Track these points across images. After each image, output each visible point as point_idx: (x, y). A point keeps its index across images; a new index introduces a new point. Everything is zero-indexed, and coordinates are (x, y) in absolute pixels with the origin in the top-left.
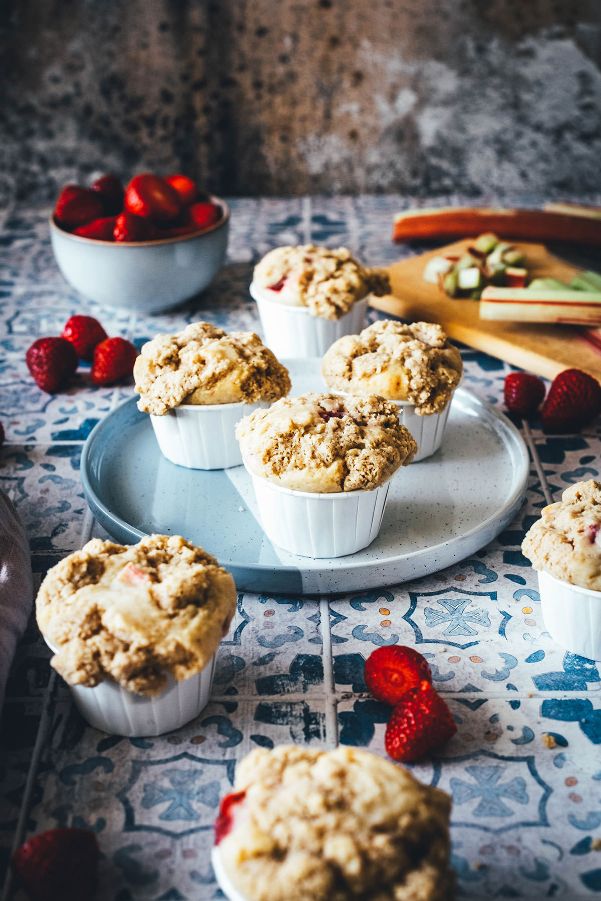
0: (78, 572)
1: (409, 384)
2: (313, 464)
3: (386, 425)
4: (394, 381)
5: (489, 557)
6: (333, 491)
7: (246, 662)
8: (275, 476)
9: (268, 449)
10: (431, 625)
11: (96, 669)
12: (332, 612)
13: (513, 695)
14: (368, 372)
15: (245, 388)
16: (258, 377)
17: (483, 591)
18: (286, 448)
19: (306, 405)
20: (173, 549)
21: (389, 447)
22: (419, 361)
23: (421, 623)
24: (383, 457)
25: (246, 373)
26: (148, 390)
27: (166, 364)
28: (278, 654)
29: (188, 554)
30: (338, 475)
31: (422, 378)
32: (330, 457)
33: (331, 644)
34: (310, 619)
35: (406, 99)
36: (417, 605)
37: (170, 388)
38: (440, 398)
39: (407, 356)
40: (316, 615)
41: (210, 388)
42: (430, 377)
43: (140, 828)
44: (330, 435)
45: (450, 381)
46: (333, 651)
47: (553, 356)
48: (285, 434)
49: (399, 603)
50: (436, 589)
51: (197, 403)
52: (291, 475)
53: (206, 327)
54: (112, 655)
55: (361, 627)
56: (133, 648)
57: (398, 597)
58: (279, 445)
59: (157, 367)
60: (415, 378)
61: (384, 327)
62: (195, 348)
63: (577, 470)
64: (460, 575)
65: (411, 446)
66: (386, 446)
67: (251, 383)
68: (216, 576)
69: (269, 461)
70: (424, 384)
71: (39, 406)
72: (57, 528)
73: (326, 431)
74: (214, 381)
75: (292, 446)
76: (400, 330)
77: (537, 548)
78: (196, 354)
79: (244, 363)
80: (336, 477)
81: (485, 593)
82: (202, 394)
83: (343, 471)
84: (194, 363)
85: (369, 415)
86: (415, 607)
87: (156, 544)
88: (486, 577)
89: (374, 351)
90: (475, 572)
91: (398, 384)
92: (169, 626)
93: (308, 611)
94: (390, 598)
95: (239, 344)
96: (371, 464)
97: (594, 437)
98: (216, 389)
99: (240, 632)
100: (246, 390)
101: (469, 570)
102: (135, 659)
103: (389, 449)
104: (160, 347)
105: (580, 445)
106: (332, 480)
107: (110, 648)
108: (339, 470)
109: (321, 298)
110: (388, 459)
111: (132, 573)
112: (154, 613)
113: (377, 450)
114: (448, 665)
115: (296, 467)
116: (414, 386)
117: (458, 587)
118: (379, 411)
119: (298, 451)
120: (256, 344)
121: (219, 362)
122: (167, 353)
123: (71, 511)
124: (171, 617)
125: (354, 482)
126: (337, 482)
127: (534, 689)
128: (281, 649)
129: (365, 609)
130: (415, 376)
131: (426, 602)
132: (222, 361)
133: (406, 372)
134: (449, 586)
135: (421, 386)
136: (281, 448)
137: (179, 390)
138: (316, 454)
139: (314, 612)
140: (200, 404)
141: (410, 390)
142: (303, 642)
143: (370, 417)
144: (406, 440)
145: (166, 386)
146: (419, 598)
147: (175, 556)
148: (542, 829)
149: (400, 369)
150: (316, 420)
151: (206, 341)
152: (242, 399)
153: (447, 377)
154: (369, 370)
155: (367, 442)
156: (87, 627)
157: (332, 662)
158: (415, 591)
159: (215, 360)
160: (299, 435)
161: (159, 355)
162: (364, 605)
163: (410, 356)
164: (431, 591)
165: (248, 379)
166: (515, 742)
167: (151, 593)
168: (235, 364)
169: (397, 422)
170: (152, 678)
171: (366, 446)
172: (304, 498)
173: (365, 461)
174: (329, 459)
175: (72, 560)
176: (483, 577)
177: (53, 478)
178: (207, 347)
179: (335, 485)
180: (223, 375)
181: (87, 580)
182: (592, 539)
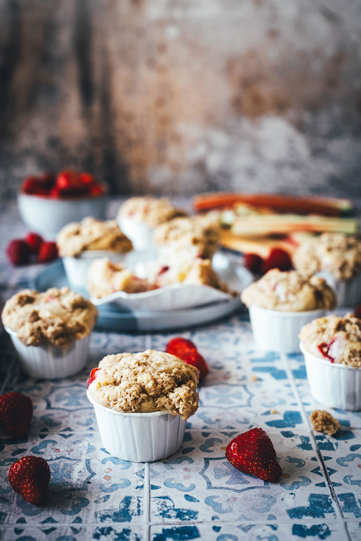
11: (39, 335)
13: (238, 365)
27: (74, 235)
43: (54, 409)
54: (46, 328)
56: (56, 324)
59: (71, 236)
74: (97, 241)
92: (72, 315)
98: (98, 245)
102: (58, 329)
107: (45, 325)
112: (63, 311)
124: (71, 312)
127: (249, 363)
137: (80, 245)
148: (248, 408)
152: (111, 250)
156: (32, 318)
158: (194, 330)
162: (167, 335)
166: (238, 380)
170: (66, 339)
180: (101, 238)
182: (274, 289)
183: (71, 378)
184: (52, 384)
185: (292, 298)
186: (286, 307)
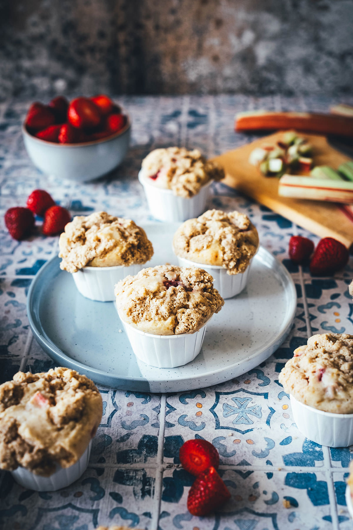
0: (7, 396)
1: (223, 257)
2: (157, 318)
3: (205, 289)
4: (214, 255)
5: (267, 367)
6: (168, 334)
7: (113, 439)
8: (134, 324)
9: (130, 308)
10: (226, 416)
11: (13, 463)
12: (168, 405)
13: (269, 469)
14: (199, 248)
15: (124, 257)
16: (132, 250)
17: (260, 392)
18: (141, 307)
19: (156, 276)
20: (66, 378)
21: (204, 307)
22: (230, 241)
23: (220, 414)
24: (200, 314)
25: (125, 249)
26: (67, 256)
27: (77, 241)
28: (132, 434)
29: (75, 382)
30: (172, 326)
31: (231, 253)
32: (167, 314)
33: (164, 428)
34: (154, 409)
35: (248, 37)
36: (219, 401)
37: (79, 257)
38: (242, 265)
39: (223, 238)
40: (158, 407)
41: (103, 258)
42: (236, 252)
44: (168, 299)
45: (249, 254)
46: (165, 433)
47: (321, 222)
48: (141, 298)
49: (209, 399)
50: (232, 390)
51: (94, 266)
52: (143, 324)
53: (103, 216)
54: (22, 455)
55: (184, 416)
56: (35, 450)
57: (208, 395)
58: (137, 305)
59: (72, 243)
60: (227, 253)
61: (212, 215)
62: (95, 231)
63: (328, 304)
64: (248, 380)
65: (219, 304)
66: (202, 306)
67: (128, 255)
68: (90, 399)
69: (131, 315)
70: (233, 257)
71: (10, 250)
72: (12, 339)
73: (166, 296)
74: (105, 253)
75: (144, 306)
76: (221, 217)
77: (287, 380)
78: (95, 235)
79: (124, 242)
80: (170, 327)
81: (261, 394)
82: (98, 261)
83: (174, 323)
84: (94, 241)
85: (194, 283)
86: (217, 403)
87: (57, 375)
88: (263, 381)
89: (204, 233)
90: (257, 378)
91: (217, 257)
92: (58, 436)
93: (153, 404)
94: (204, 396)
95: (122, 228)
96: (192, 319)
97: (341, 279)
98: (106, 258)
100: (124, 259)
101: (253, 376)
102: (36, 457)
103: (204, 308)
104: (74, 230)
105: (332, 285)
106: (168, 328)
107: (21, 450)
108: (172, 323)
109: (180, 186)
110: (203, 315)
111: (38, 398)
112: (49, 428)
113: (196, 309)
114: (233, 445)
115: (147, 319)
116: (226, 258)
117: (246, 389)
118: (201, 280)
119: (148, 310)
120: (132, 228)
121: (108, 241)
122: (78, 233)
123: (21, 327)
124: (59, 430)
125: (181, 330)
126: (171, 329)
127: (282, 464)
128: (134, 431)
129: (188, 403)
130: (227, 252)
131: (225, 399)
132: (110, 241)
133: (222, 249)
134: (240, 388)
135: (230, 258)
136: (138, 307)
137: (84, 258)
138: (159, 312)
139: (157, 404)
140: (97, 267)
141: (224, 260)
142: (148, 426)
143: (195, 285)
144: (216, 300)
145: (77, 256)
146: (221, 396)
147: (67, 383)
149: (218, 246)
150: (161, 288)
151: (102, 226)
152: (122, 264)
153: (247, 251)
154: (199, 247)
155: (190, 304)
156: (9, 435)
157: (164, 441)
158: (219, 391)
159: (106, 240)
160: (150, 299)
161: (74, 235)
162: (187, 400)
163: (225, 237)
164: (229, 391)
165: (126, 251)
166: (267, 502)
167: (49, 413)
168: (118, 243)
169: (212, 288)
170: (47, 467)
171: (190, 307)
172: (152, 338)
173: (188, 317)
174: (166, 315)
175: (4, 389)
176: (261, 382)
177: (13, 302)
178: (102, 230)
179: (170, 331)
180: (111, 250)
181: (13, 402)
182: (320, 378)
183: (63, 491)
184: (40, 502)
185: (341, 395)
186: (334, 405)
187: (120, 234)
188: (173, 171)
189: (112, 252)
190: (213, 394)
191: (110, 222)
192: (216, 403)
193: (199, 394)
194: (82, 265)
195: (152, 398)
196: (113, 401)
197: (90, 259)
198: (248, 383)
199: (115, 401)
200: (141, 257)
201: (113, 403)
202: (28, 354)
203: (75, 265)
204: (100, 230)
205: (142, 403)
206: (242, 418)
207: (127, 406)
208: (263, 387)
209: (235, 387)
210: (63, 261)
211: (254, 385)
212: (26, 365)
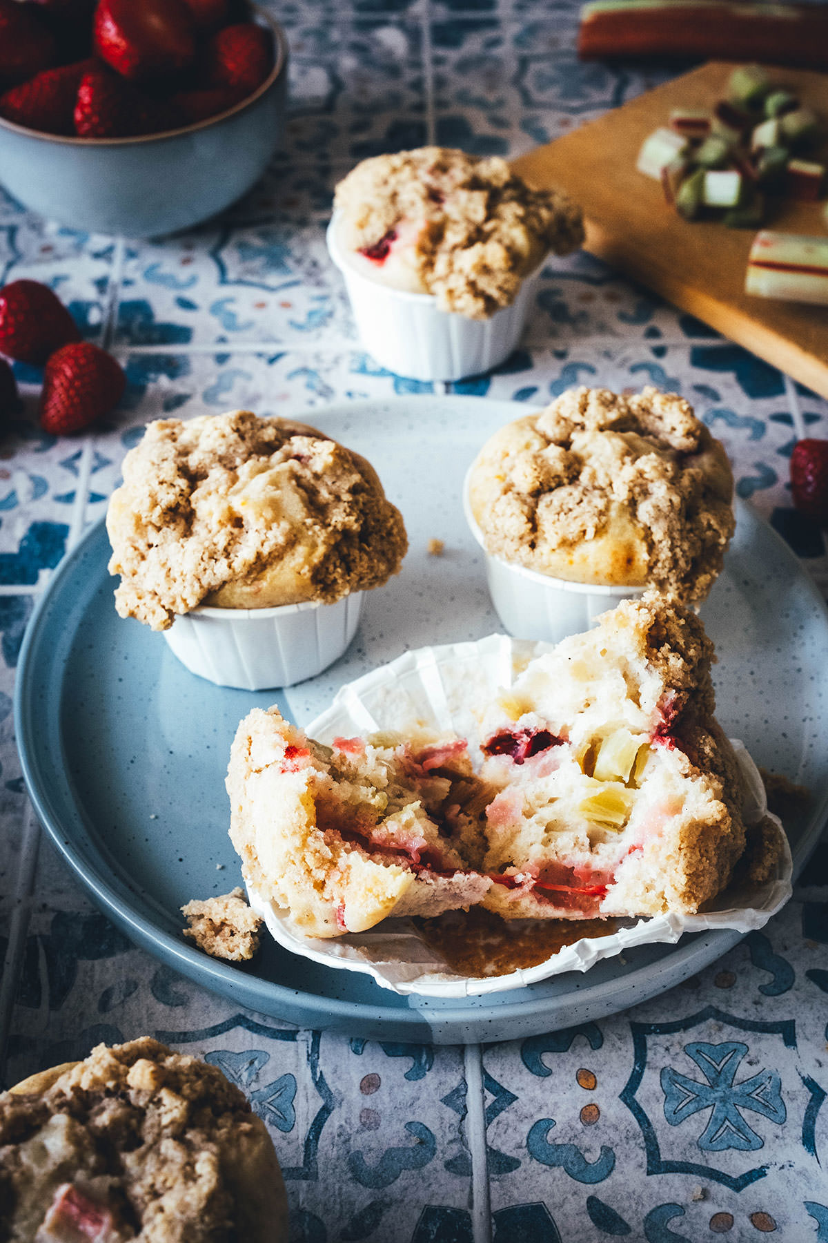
7: (329, 1228)
10: (675, 1119)
12: (489, 1083)
14: (570, 536)
15: (319, 577)
16: (345, 550)
17: (771, 1018)
22: (665, 506)
23: (656, 1112)
25: (321, 549)
26: (135, 573)
27: (167, 523)
28: (389, 1205)
33: (488, 1176)
34: (447, 1100)
36: (647, 1059)
37: (174, 579)
39: (639, 494)
40: (457, 1090)
41: (253, 582)
46: (492, 1197)
49: (614, 1055)
50: (682, 1015)
51: (227, 605)
53: (243, 427)
55: (543, 1125)
57: (611, 1037)
59: (150, 527)
61: (583, 408)
62: (222, 490)
64: (725, 972)
67: (331, 568)
74: (259, 568)
76: (612, 416)
78: (225, 505)
79: (317, 528)
81: (773, 1025)
82: (238, 591)
84: (222, 524)
86: (642, 1067)
88: (772, 976)
89: (574, 481)
90: (753, 963)
93: (443, 1079)
94: (597, 1043)
95: (307, 475)
98: (264, 584)
99: (317, 1138)
100: (322, 582)
109: (459, 283)
114: (711, 1237)
117: (723, 1008)
120: (340, 471)
121: (269, 528)
122: (168, 497)
128: (395, 1188)
129: (550, 1073)
130: (660, 541)
131: (663, 1051)
132: (274, 525)
133: (643, 533)
134: (708, 1006)
137: (192, 584)
139: (453, 1081)
140: (234, 608)
142: (435, 1169)
145: (168, 574)
146: (650, 1040)
149: (630, 526)
151: (244, 467)
152: (314, 596)
154: (571, 532)
157: (490, 1228)
158: (644, 1023)
159: (261, 522)
161: (155, 504)
162: (547, 1059)
163: (645, 493)
164: (672, 1020)
165: (326, 557)
168: (300, 531)
176: (767, 978)
178: (245, 484)
180: (278, 555)
187: (303, 500)
188: (436, 234)
189: (281, 563)
190: (624, 1032)
191: (268, 449)
192: (637, 1068)
193: (582, 1034)
194: (187, 605)
195: (435, 1057)
196: (314, 1073)
197: (213, 586)
198: (726, 985)
199: (321, 1072)
200: (371, 568)
201: (314, 1078)
202: (31, 890)
203: (163, 607)
204: (238, 485)
205: (408, 1077)
206: (725, 1126)
207: (360, 1092)
208: (776, 1001)
209: (688, 1002)
210: (123, 586)
211: (745, 993)
212: (28, 935)
